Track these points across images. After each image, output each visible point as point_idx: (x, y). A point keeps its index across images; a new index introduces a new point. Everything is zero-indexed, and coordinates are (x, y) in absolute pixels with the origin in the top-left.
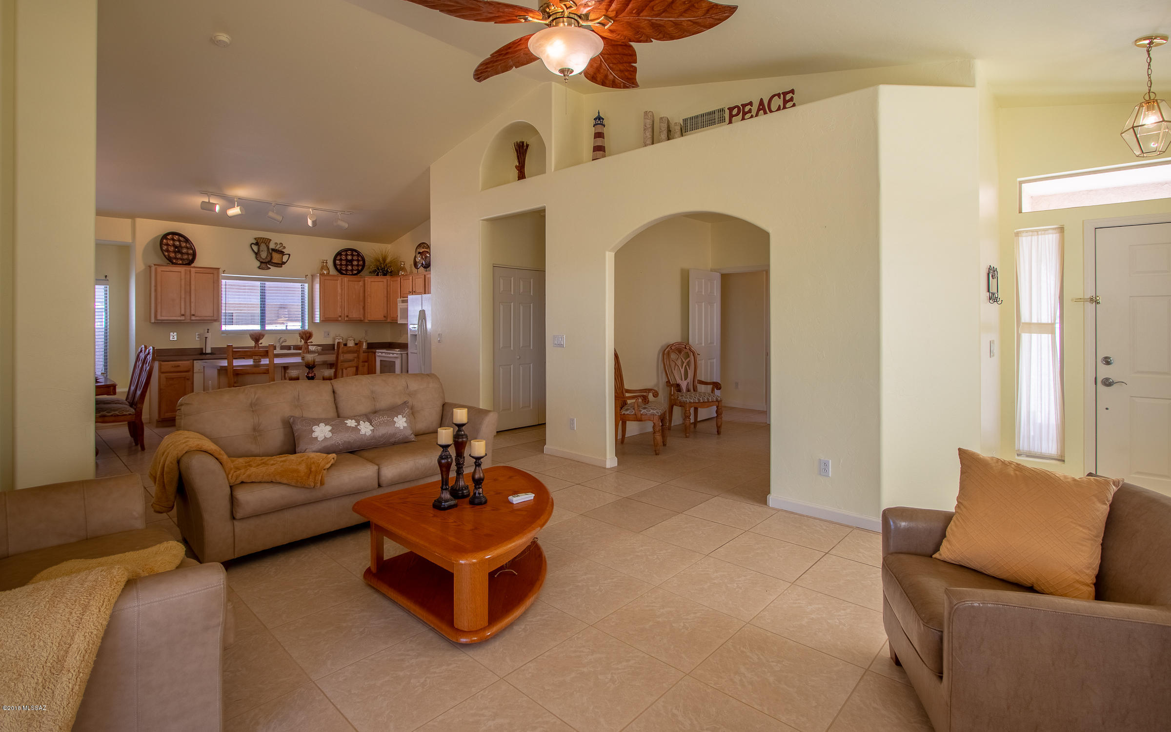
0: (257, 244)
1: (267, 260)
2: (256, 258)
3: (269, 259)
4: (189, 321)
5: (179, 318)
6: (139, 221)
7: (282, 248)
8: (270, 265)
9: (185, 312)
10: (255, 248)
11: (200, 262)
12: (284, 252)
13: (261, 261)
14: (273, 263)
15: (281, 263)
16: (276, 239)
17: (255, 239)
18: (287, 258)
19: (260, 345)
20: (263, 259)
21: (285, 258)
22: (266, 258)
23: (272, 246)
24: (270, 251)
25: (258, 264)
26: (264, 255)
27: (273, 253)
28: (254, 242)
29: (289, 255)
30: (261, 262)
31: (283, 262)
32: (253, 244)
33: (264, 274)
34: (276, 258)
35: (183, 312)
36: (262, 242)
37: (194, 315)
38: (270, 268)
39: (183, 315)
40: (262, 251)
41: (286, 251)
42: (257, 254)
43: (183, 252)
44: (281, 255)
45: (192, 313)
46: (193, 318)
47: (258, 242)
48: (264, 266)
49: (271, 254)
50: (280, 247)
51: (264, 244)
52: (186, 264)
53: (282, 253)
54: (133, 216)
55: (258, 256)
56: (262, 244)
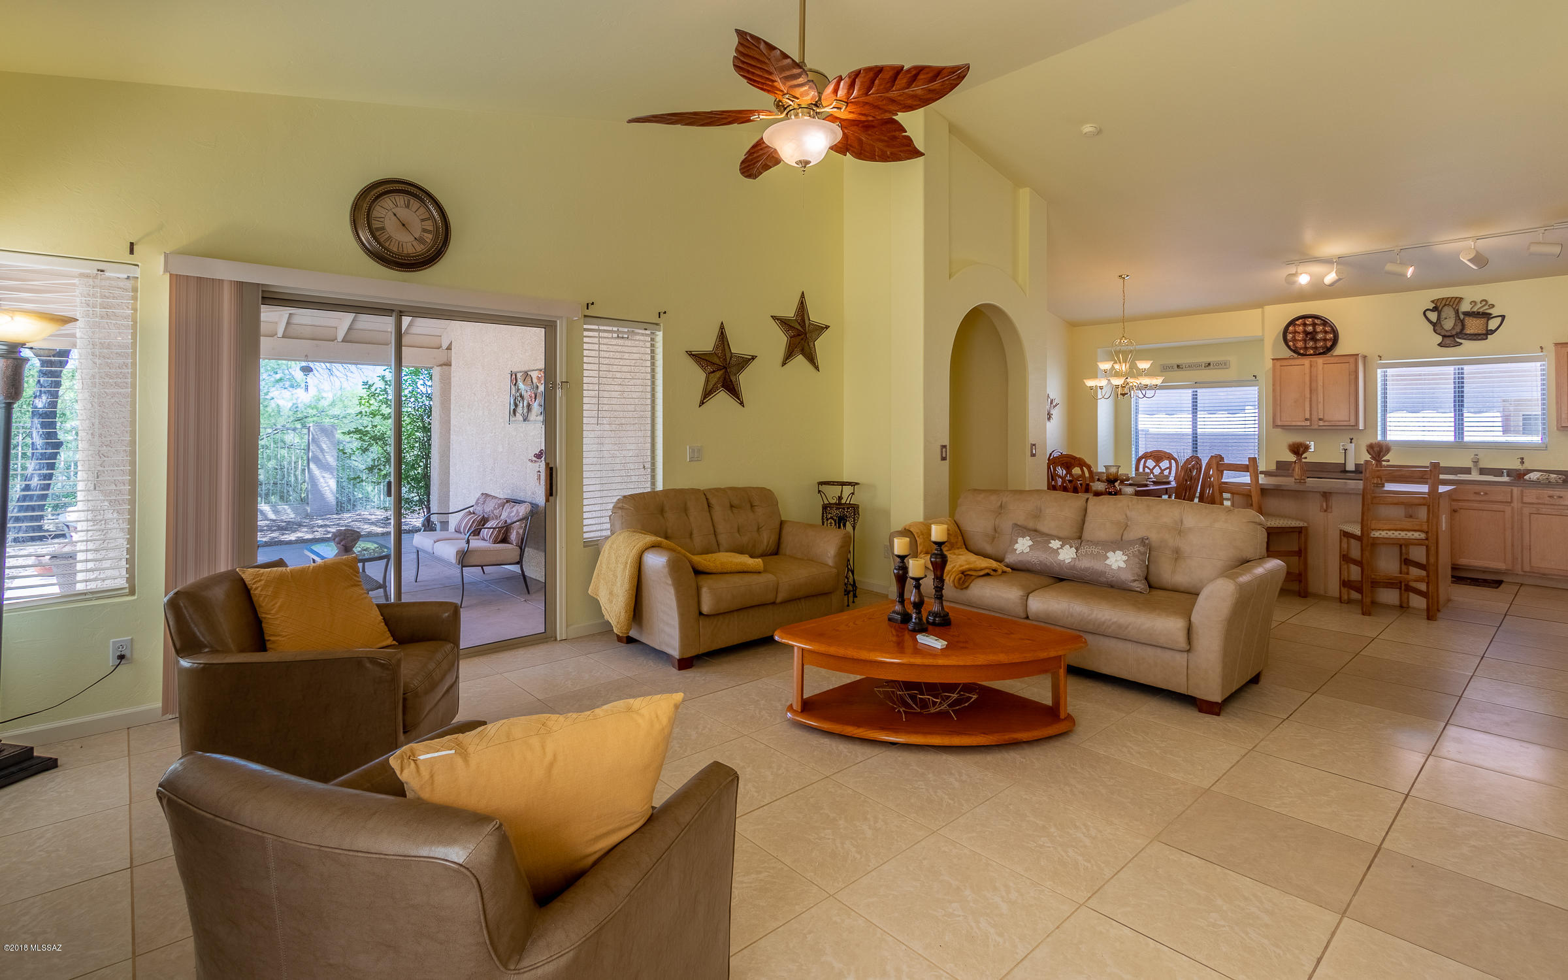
0: (1435, 309)
1: (1454, 333)
2: (1435, 331)
3: (1458, 329)
4: (1316, 427)
5: (1303, 424)
6: (1268, 308)
7: (1487, 307)
8: (1460, 338)
9: (1311, 414)
10: (1433, 316)
11: (1344, 347)
12: (1491, 314)
13: (1443, 334)
14: (1466, 334)
15: (1484, 332)
16: (1471, 296)
17: (1433, 302)
18: (1499, 323)
19: (1304, 460)
20: (1447, 331)
21: (1493, 324)
22: (1453, 328)
23: (1465, 307)
24: (1462, 317)
25: (1439, 339)
26: (1449, 324)
27: (1467, 318)
28: (1431, 306)
29: (1503, 317)
30: (1444, 336)
31: (1487, 330)
32: (1428, 310)
33: (1451, 354)
34: (1473, 326)
35: (1308, 416)
36: (1445, 305)
37: (1320, 419)
38: (1461, 344)
39: (1306, 420)
40: (1446, 318)
41: (1494, 312)
42: (1436, 326)
43: (1318, 338)
44: (1483, 321)
45: (1320, 417)
46: (1321, 423)
47: (1438, 307)
48: (1448, 341)
49: (1462, 322)
50: (1481, 308)
51: (1452, 309)
52: (1320, 354)
53: (1487, 316)
54: (1260, 305)
55: (1436, 328)
56: (1446, 307)
